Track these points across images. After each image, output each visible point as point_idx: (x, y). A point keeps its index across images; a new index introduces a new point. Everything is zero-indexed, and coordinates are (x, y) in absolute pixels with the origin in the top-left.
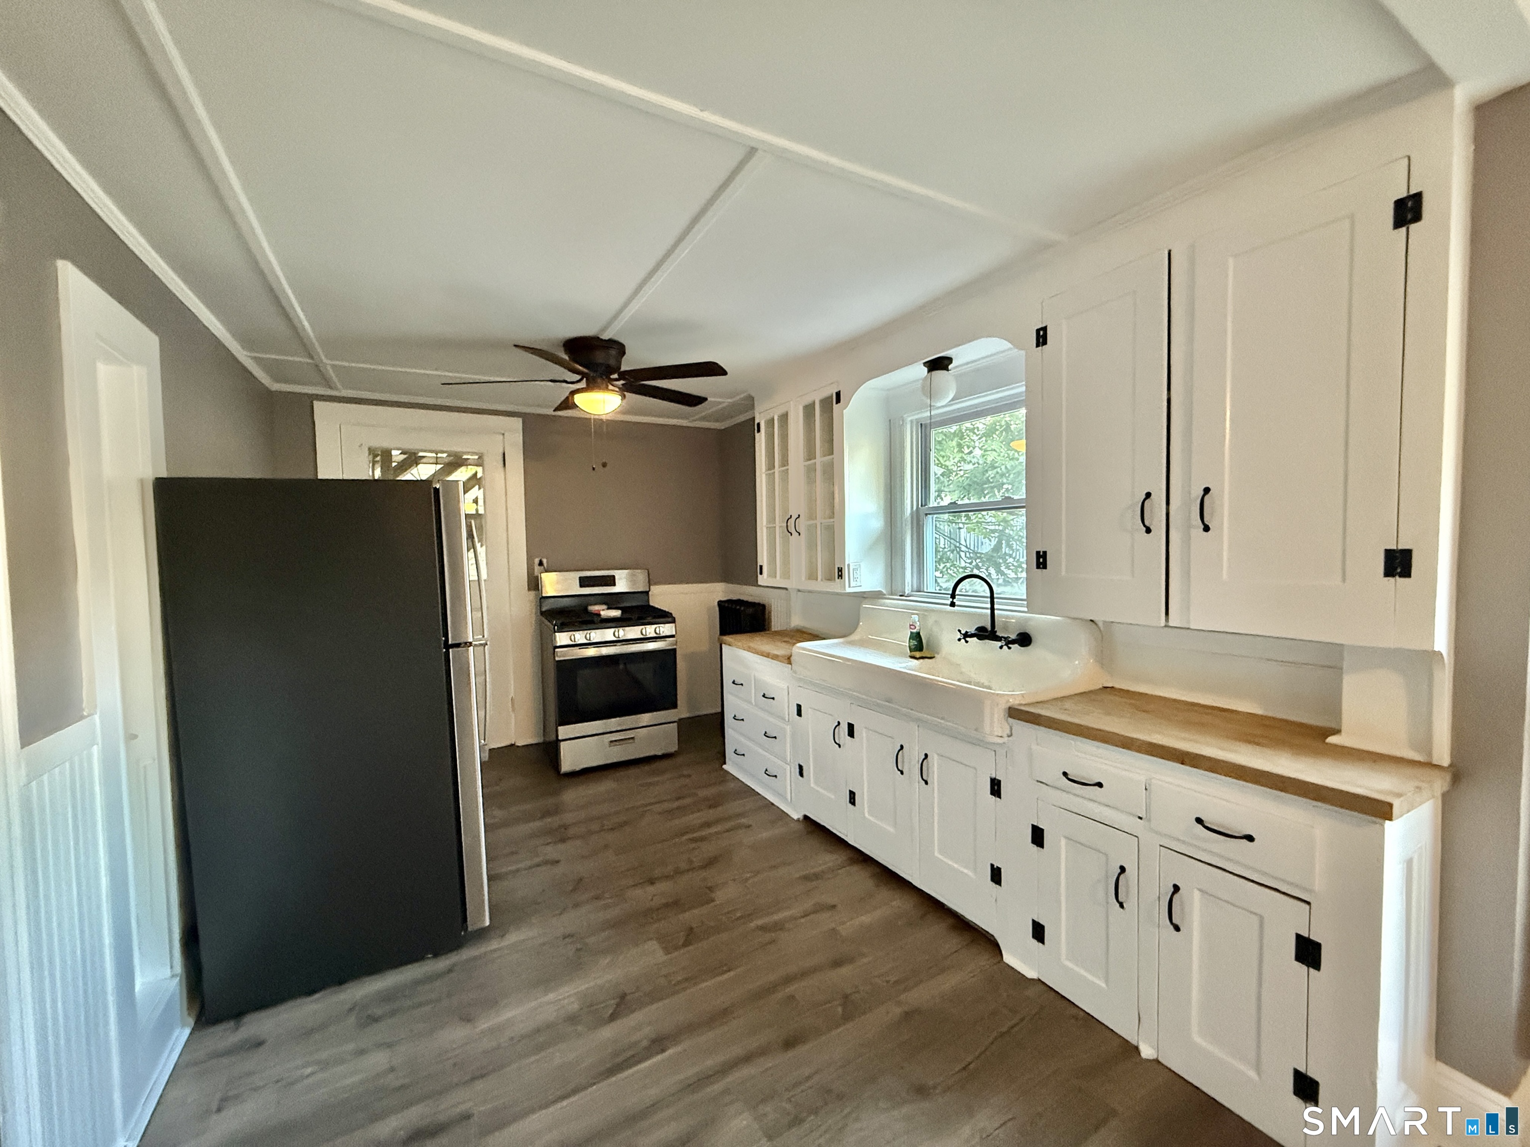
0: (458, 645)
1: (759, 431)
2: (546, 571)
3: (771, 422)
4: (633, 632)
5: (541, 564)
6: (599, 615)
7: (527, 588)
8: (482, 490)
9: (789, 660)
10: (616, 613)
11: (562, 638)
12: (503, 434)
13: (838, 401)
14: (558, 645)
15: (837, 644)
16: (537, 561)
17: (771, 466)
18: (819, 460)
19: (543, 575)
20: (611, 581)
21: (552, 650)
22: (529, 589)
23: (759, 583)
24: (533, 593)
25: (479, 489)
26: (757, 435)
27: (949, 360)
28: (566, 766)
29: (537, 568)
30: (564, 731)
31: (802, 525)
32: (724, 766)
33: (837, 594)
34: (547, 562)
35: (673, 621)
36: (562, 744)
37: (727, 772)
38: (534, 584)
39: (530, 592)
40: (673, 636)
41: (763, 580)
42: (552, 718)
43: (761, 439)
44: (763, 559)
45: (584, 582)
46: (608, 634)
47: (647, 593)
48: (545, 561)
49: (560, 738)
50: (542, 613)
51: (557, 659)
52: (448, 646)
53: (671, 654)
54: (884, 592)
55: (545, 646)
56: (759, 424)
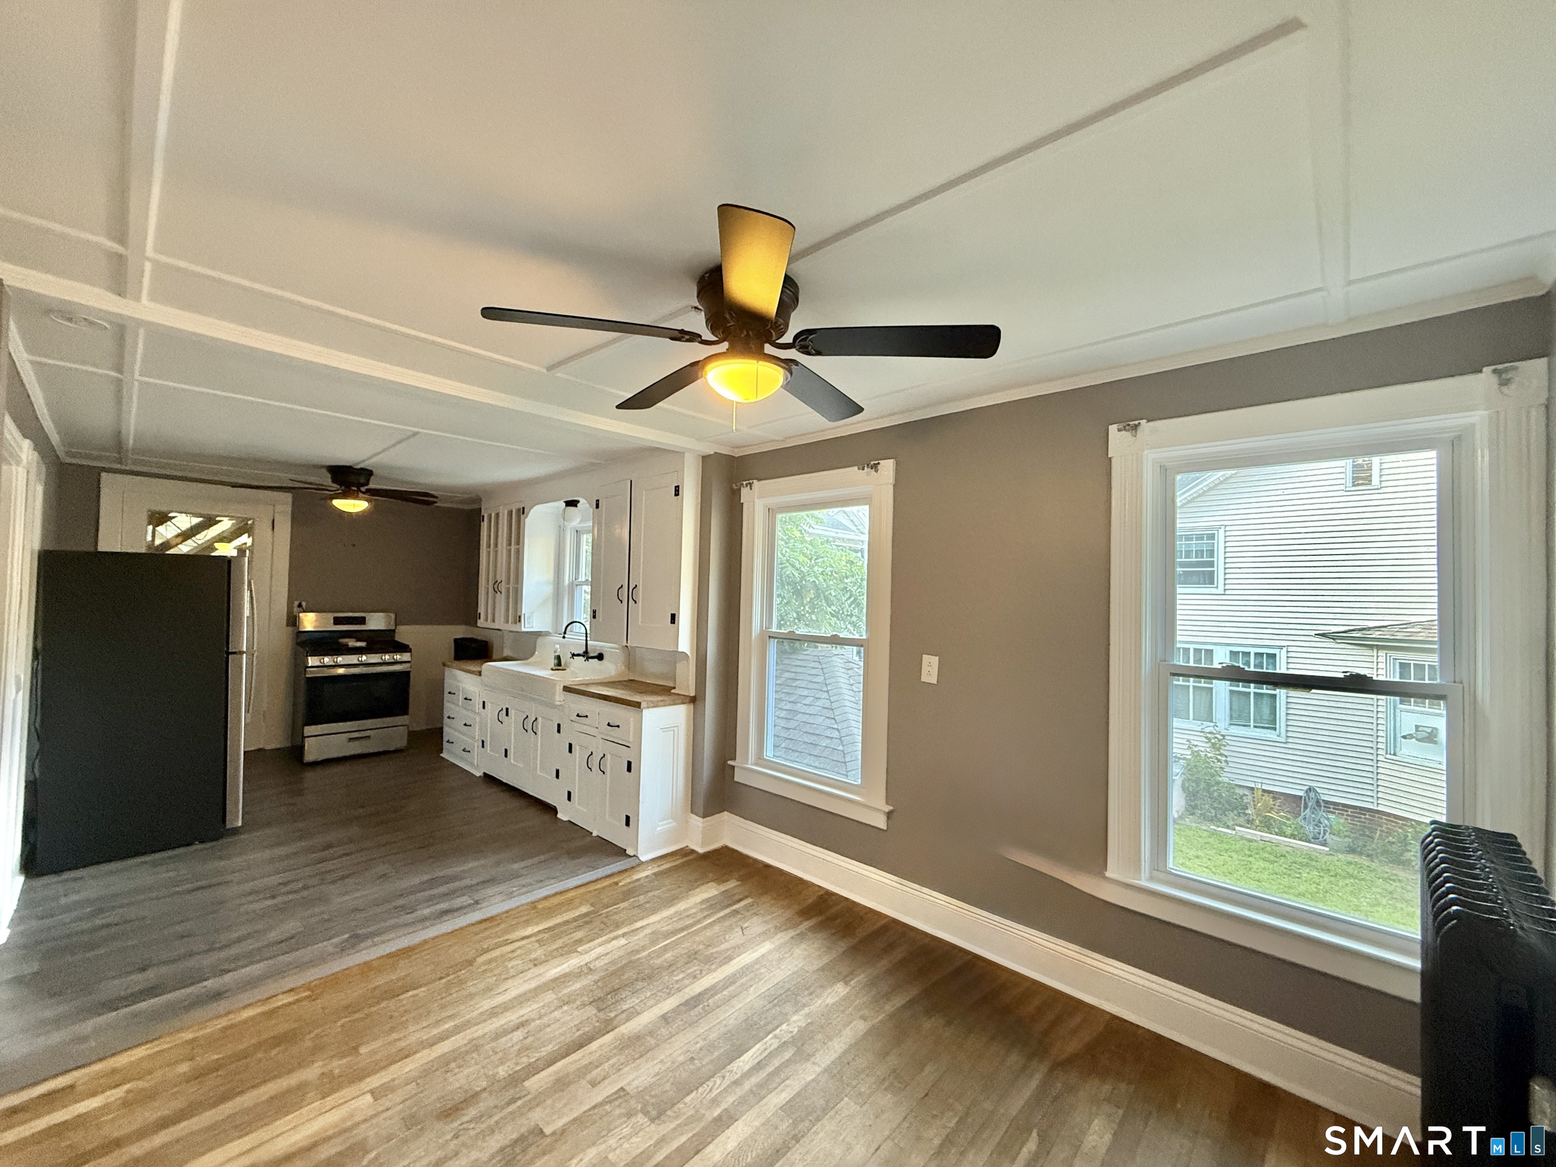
0: (234, 653)
1: (483, 521)
2: (304, 612)
3: (490, 516)
4: (374, 658)
5: (300, 605)
6: (348, 645)
7: (285, 623)
8: (251, 538)
9: (480, 674)
10: (363, 644)
11: (312, 661)
12: (274, 506)
13: (523, 513)
14: (310, 665)
15: (520, 664)
16: (297, 603)
17: (489, 546)
18: (513, 548)
19: (301, 615)
20: (362, 621)
21: (303, 670)
22: (287, 625)
23: (479, 625)
24: (290, 629)
25: (249, 537)
26: (482, 523)
27: (578, 502)
28: (309, 757)
29: (296, 609)
30: (309, 730)
31: (503, 587)
32: (441, 755)
33: (517, 632)
34: (306, 605)
35: (410, 651)
36: (306, 739)
37: (443, 758)
38: (293, 621)
39: (289, 628)
40: (409, 662)
41: (481, 623)
42: (300, 721)
43: (484, 525)
44: (481, 610)
45: (337, 621)
46: (353, 659)
47: (394, 631)
48: (304, 604)
49: (305, 735)
50: (297, 644)
51: (307, 676)
52: (228, 653)
53: (406, 674)
54: (551, 631)
55: (299, 666)
56: (483, 516)
